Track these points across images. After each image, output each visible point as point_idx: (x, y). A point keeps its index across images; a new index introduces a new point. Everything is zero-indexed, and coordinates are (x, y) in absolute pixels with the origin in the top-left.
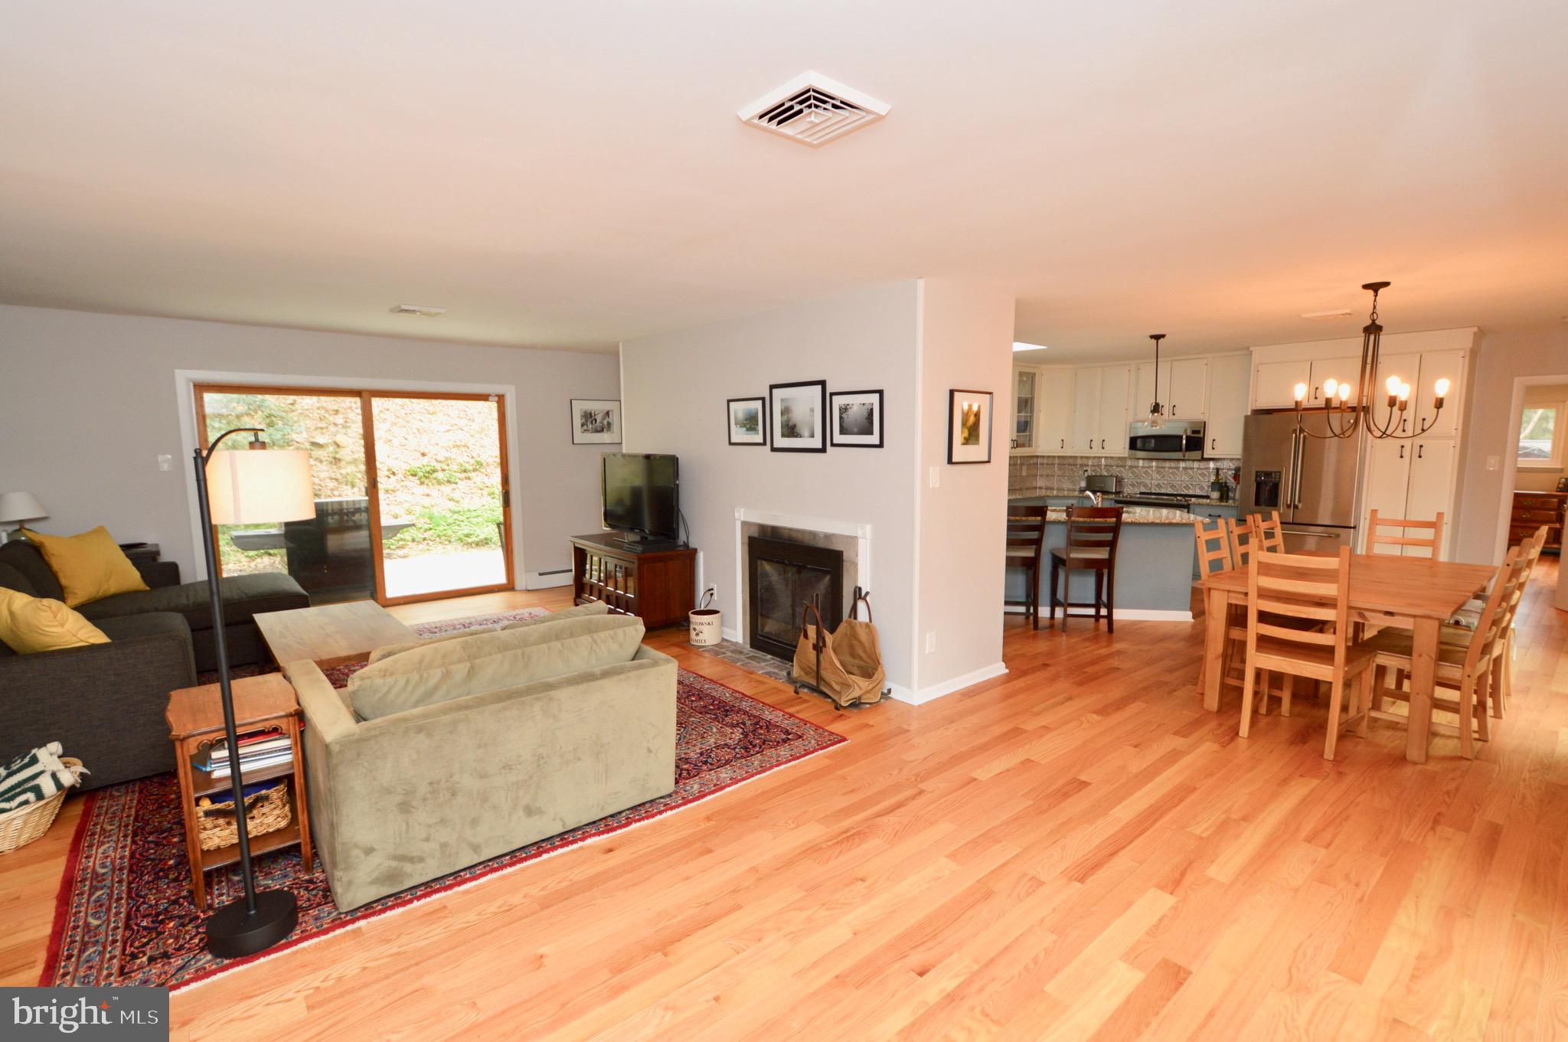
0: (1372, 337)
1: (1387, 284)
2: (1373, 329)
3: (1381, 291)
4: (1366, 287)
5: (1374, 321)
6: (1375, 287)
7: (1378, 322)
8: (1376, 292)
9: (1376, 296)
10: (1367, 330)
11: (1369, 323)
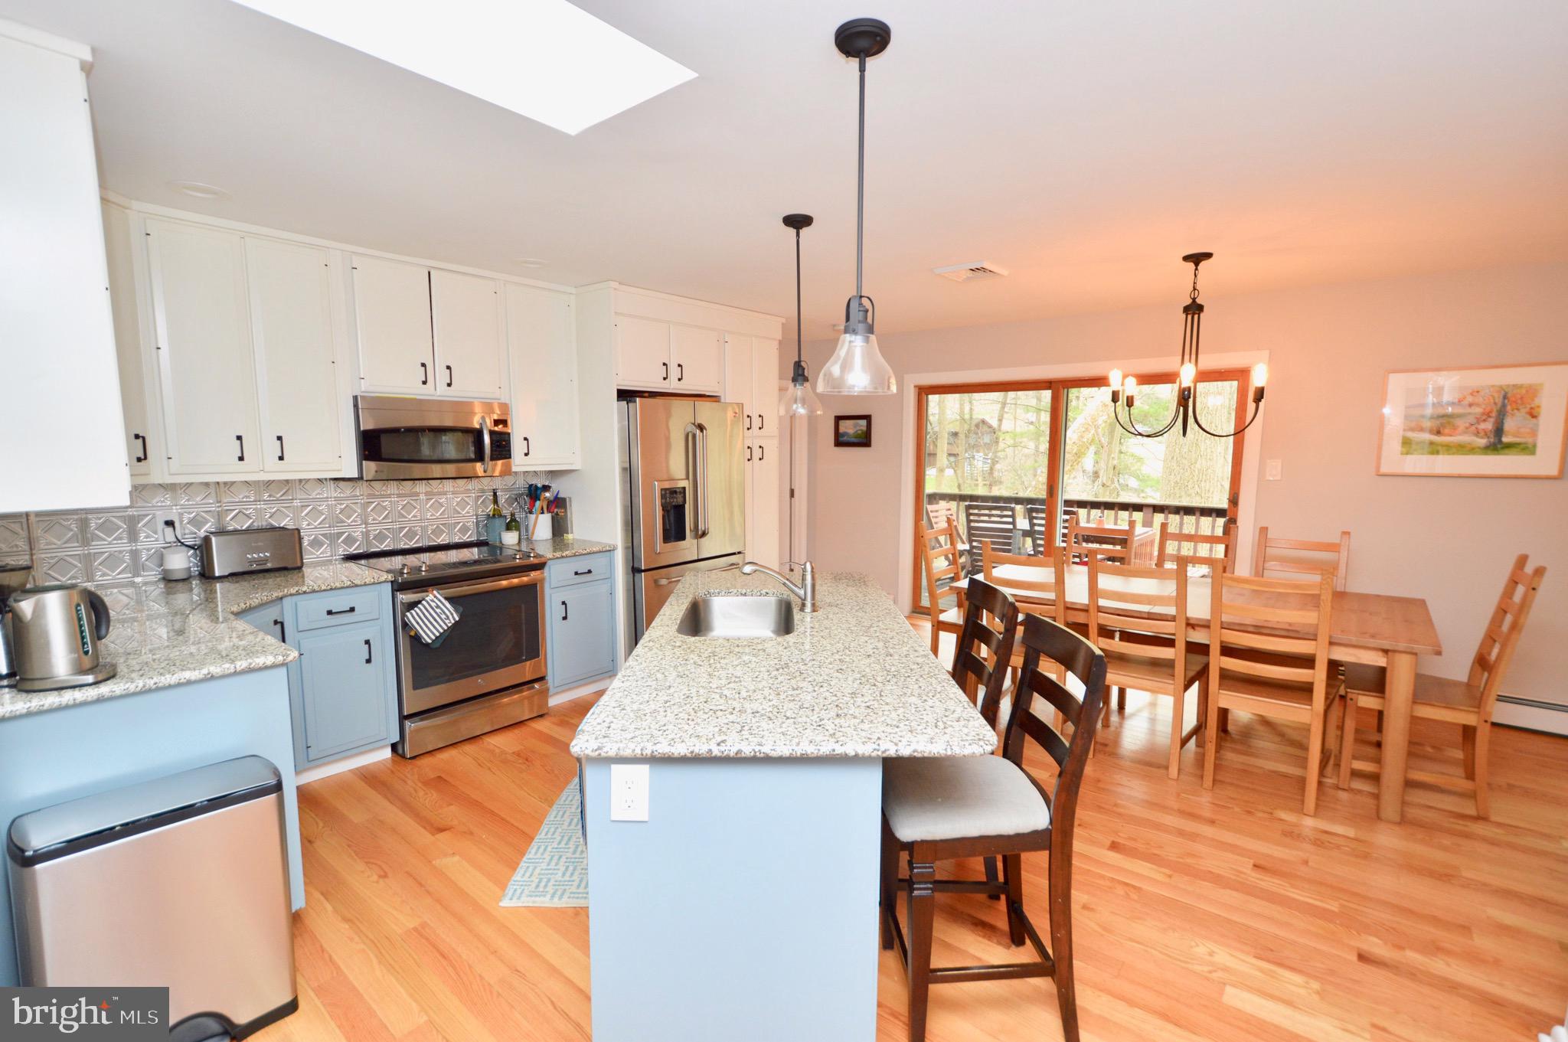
0: (1190, 317)
1: (1208, 256)
2: (1194, 309)
3: (1203, 265)
4: (1186, 258)
5: (1194, 300)
6: (1196, 259)
7: (1198, 301)
8: (1197, 265)
9: (1196, 269)
10: (1186, 310)
11: (1189, 301)
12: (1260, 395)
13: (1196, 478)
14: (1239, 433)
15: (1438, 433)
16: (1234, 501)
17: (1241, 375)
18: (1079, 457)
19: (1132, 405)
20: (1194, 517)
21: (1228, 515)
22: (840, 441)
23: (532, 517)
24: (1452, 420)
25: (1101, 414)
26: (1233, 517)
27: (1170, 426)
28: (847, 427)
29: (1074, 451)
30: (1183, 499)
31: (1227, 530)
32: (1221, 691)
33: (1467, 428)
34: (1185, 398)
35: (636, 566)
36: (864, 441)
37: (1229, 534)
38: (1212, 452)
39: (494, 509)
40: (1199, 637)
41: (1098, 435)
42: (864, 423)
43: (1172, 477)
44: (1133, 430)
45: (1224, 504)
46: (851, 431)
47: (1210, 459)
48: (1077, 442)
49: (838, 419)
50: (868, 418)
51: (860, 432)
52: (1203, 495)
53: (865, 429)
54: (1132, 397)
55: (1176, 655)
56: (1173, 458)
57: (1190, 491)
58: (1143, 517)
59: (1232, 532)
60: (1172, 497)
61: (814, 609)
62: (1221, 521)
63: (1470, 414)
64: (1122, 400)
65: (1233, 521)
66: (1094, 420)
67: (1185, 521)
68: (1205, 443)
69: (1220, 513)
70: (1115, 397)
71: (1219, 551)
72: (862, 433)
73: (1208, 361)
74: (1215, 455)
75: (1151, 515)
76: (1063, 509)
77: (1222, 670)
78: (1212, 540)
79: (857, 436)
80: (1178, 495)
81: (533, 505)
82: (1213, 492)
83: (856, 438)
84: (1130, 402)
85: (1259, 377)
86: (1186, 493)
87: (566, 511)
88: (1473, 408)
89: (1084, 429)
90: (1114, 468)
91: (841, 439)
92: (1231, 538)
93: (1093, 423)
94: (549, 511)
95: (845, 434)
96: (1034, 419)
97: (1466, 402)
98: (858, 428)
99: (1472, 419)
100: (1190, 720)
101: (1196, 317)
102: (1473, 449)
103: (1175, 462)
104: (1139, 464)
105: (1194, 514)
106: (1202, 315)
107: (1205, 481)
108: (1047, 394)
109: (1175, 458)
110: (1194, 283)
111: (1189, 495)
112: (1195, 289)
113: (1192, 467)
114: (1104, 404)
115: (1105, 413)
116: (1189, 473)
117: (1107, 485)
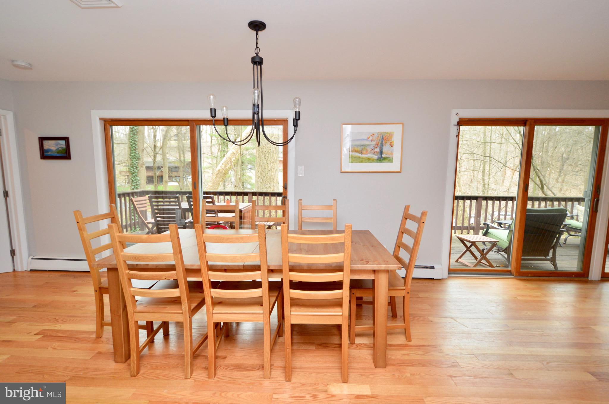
2: (258, 61)
5: (257, 55)
6: (256, 28)
15: (361, 153)
16: (285, 187)
17: (284, 122)
18: (225, 175)
20: (269, 197)
21: (283, 195)
22: (45, 155)
24: (366, 147)
25: (233, 157)
26: (286, 195)
28: (49, 145)
29: (223, 172)
30: (264, 189)
31: (284, 203)
32: (291, 313)
33: (371, 151)
36: (65, 155)
37: (285, 204)
40: (276, 278)
41: (232, 165)
42: (63, 142)
43: (259, 180)
45: (281, 190)
46: (54, 148)
47: (273, 172)
48: (224, 168)
49: (42, 140)
50: (66, 139)
51: (60, 149)
52: (271, 188)
53: (64, 147)
55: (263, 293)
56: (259, 171)
57: (267, 186)
58: (248, 198)
59: (286, 203)
60: (260, 189)
62: (280, 199)
63: (371, 144)
65: (285, 198)
66: (230, 159)
67: (265, 199)
69: (279, 194)
71: (280, 213)
72: (63, 150)
74: (274, 170)
75: (251, 197)
76: (203, 195)
77: (292, 299)
78: (277, 208)
79: (58, 152)
80: (262, 188)
83: (58, 153)
88: (373, 142)
89: (226, 163)
90: (239, 179)
91: (46, 154)
92: (286, 206)
93: (230, 160)
95: (48, 151)
96: (211, 162)
97: (370, 139)
98: (59, 146)
99: (372, 147)
101: (259, 67)
102: (373, 160)
103: (260, 173)
107: (272, 182)
109: (260, 171)
110: (257, 43)
111: (266, 188)
112: (257, 47)
113: (266, 175)
114: (234, 153)
115: (234, 157)
116: (265, 178)
117: (237, 186)
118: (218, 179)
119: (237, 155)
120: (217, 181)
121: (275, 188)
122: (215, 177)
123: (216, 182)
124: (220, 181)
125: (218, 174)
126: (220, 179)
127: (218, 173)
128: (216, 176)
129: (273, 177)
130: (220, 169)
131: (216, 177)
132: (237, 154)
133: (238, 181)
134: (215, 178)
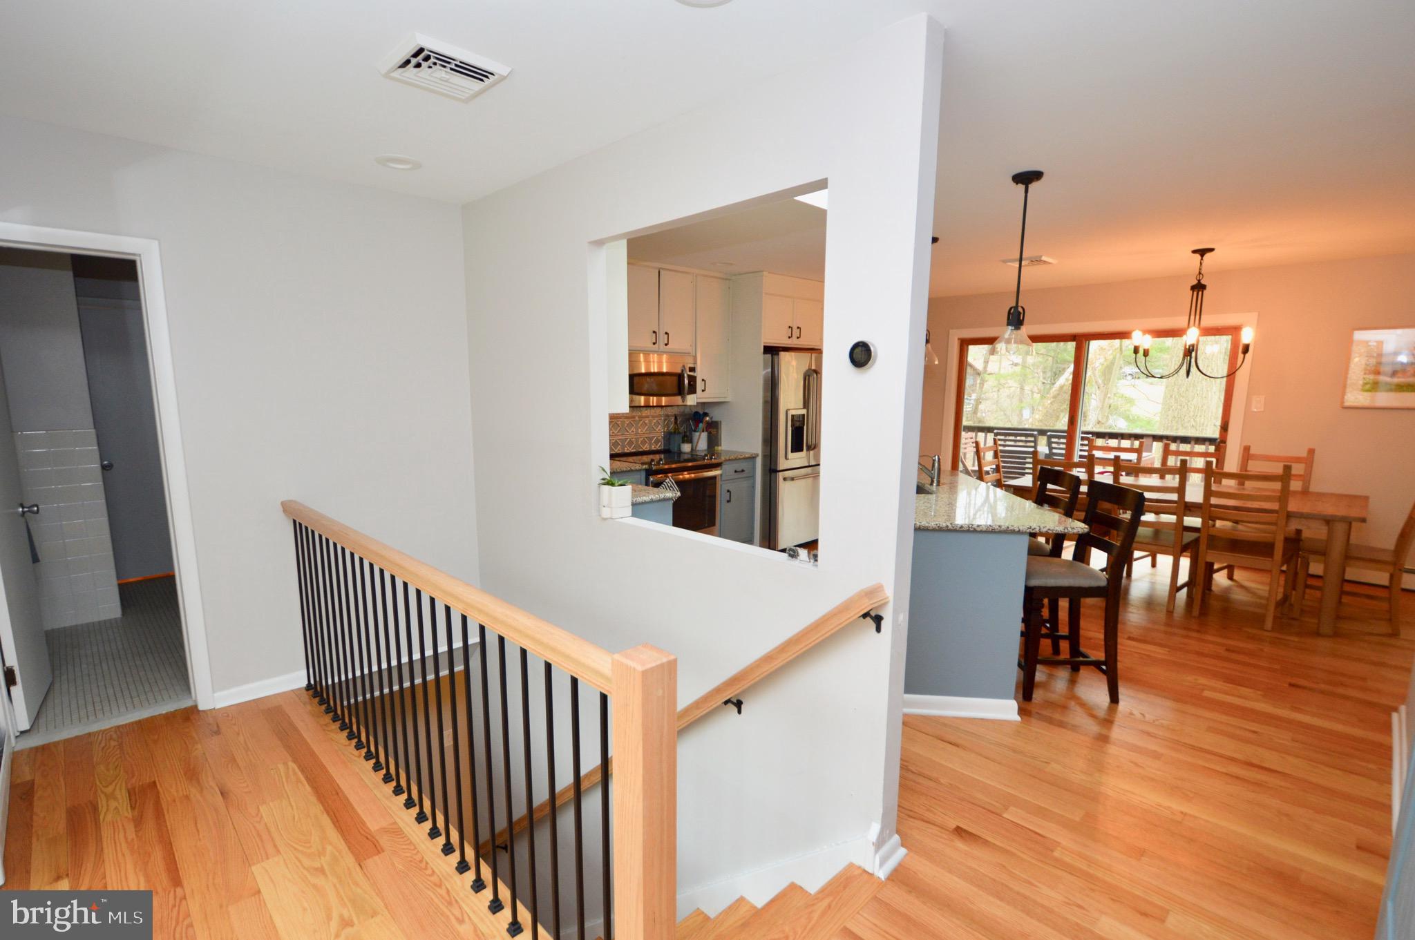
0: (1195, 293)
1: (1212, 250)
2: (1199, 287)
3: (1207, 255)
4: (1194, 252)
5: (1199, 281)
6: (1202, 252)
7: (1203, 282)
8: (1202, 256)
9: (1202, 259)
10: (1193, 288)
11: (1195, 282)
12: (1246, 349)
13: (1192, 414)
14: (1231, 375)
16: (1224, 430)
17: (1234, 331)
19: (1148, 355)
20: (1189, 446)
21: (1218, 442)
23: (697, 434)
26: (1223, 442)
27: (1177, 371)
30: (1179, 430)
31: (1218, 450)
32: (1208, 551)
34: (1189, 351)
35: (773, 467)
38: (1207, 391)
39: (675, 428)
41: (1095, 376)
43: (1170, 412)
44: (1146, 373)
45: (1215, 433)
47: (1204, 398)
52: (1198, 428)
54: (1148, 350)
56: (1171, 396)
57: (1187, 425)
59: (1222, 451)
60: (1169, 429)
61: (938, 484)
62: (1212, 448)
64: (1141, 352)
65: (1222, 446)
67: (1182, 445)
68: (1202, 383)
69: (1211, 441)
70: (1136, 350)
73: (1208, 320)
74: (1209, 394)
76: (1081, 435)
78: (1206, 456)
80: (1175, 427)
81: (697, 426)
82: (1207, 426)
84: (1146, 353)
85: (1247, 336)
86: (1182, 426)
87: (717, 432)
94: (707, 431)
100: (1183, 577)
101: (1200, 293)
103: (1174, 399)
104: (1129, 405)
105: (1189, 443)
106: (1205, 292)
107: (1200, 416)
108: (1071, 346)
109: (1174, 396)
110: (1200, 269)
111: (1185, 428)
112: (1200, 273)
113: (1189, 404)
114: (1102, 348)
115: (1102, 357)
116: (1185, 409)
117: (1103, 422)
118: (1056, 406)
119: (1111, 352)
120: (1054, 410)
121: (1206, 430)
122: (1049, 402)
123: (1051, 411)
124: (1062, 411)
125: (1058, 394)
126: (1061, 406)
127: (1058, 392)
128: (1052, 399)
129: (1205, 407)
130: (1064, 385)
131: (1054, 401)
132: (1109, 350)
133: (1107, 410)
134: (1051, 403)
